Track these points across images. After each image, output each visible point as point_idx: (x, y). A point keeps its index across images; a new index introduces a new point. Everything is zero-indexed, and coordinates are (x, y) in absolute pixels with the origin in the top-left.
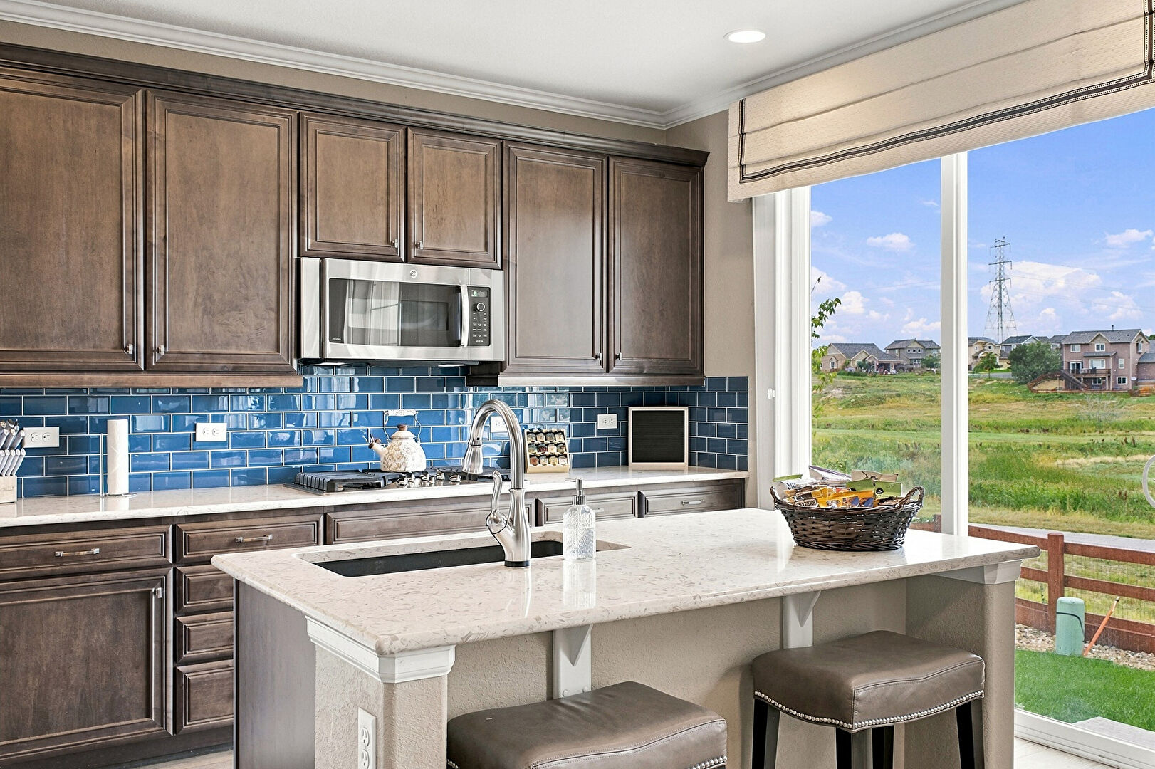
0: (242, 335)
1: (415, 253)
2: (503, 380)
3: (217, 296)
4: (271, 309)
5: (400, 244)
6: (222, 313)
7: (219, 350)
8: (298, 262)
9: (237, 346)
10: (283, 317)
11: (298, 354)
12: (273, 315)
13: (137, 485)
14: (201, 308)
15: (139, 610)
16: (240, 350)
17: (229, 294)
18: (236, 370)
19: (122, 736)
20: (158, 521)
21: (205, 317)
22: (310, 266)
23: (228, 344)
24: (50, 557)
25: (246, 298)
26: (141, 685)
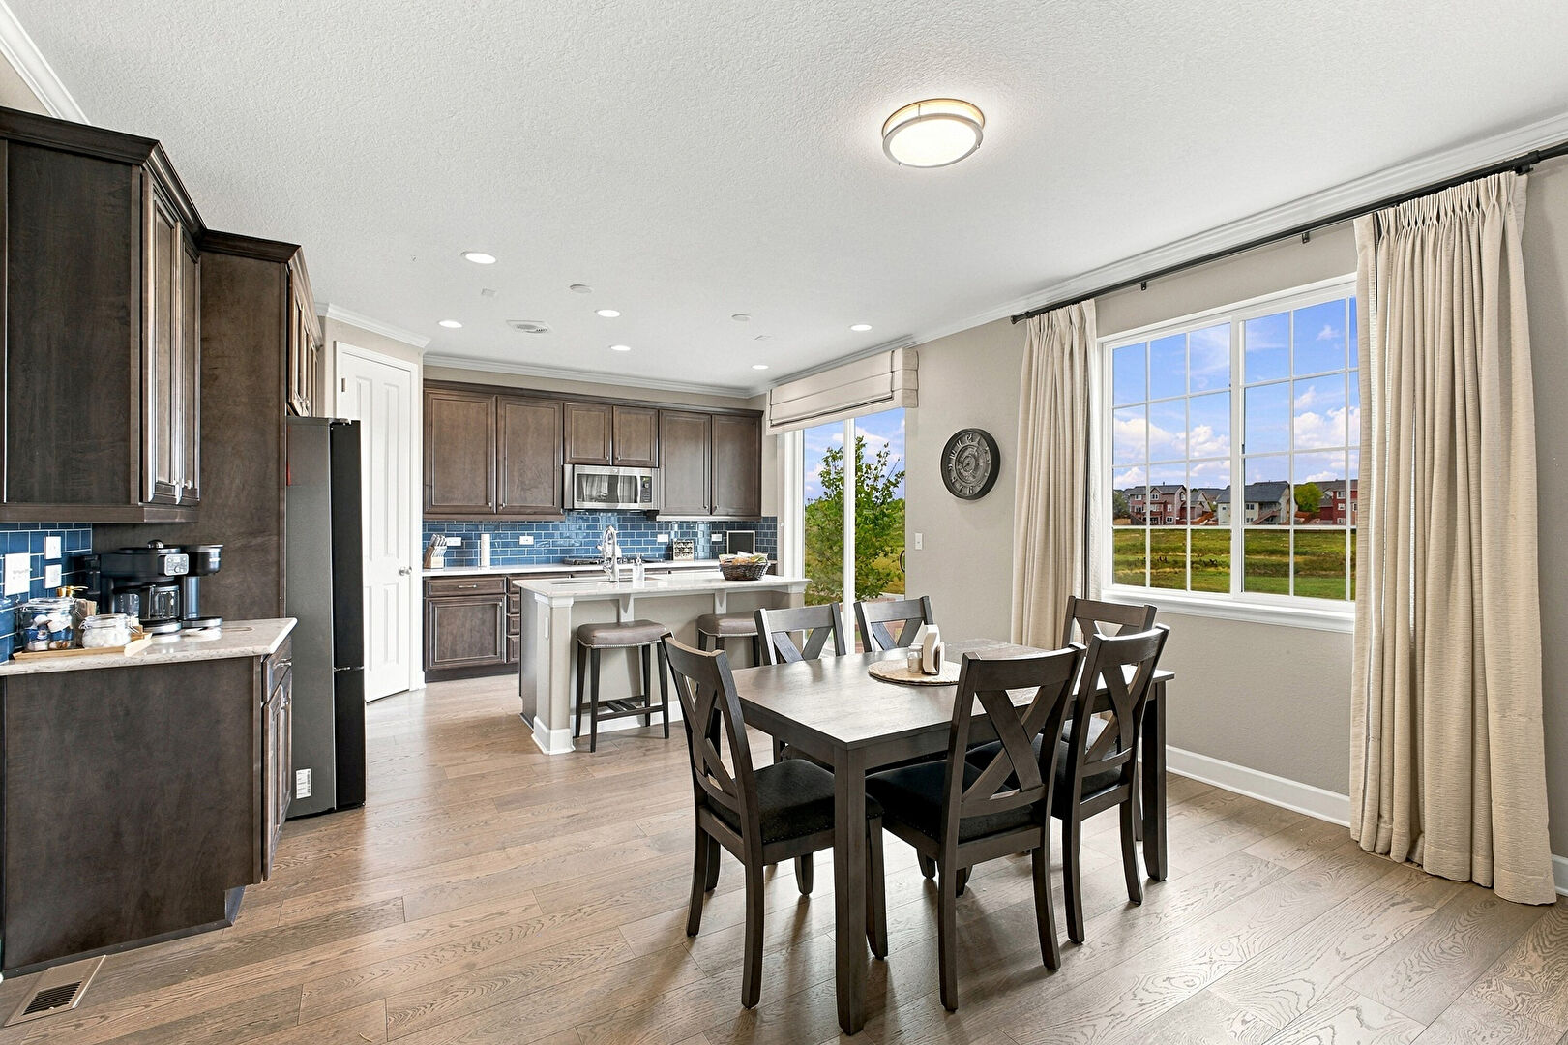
0: (538, 498)
1: (616, 462)
2: (658, 518)
3: (527, 482)
5: (610, 458)
6: (529, 489)
8: (563, 467)
9: (536, 502)
11: (563, 507)
13: (493, 562)
15: (492, 612)
16: (537, 504)
17: (533, 481)
18: (535, 513)
19: (484, 663)
20: (500, 575)
21: (522, 490)
22: (568, 468)
23: (532, 502)
24: (457, 589)
25: (540, 482)
26: (492, 643)
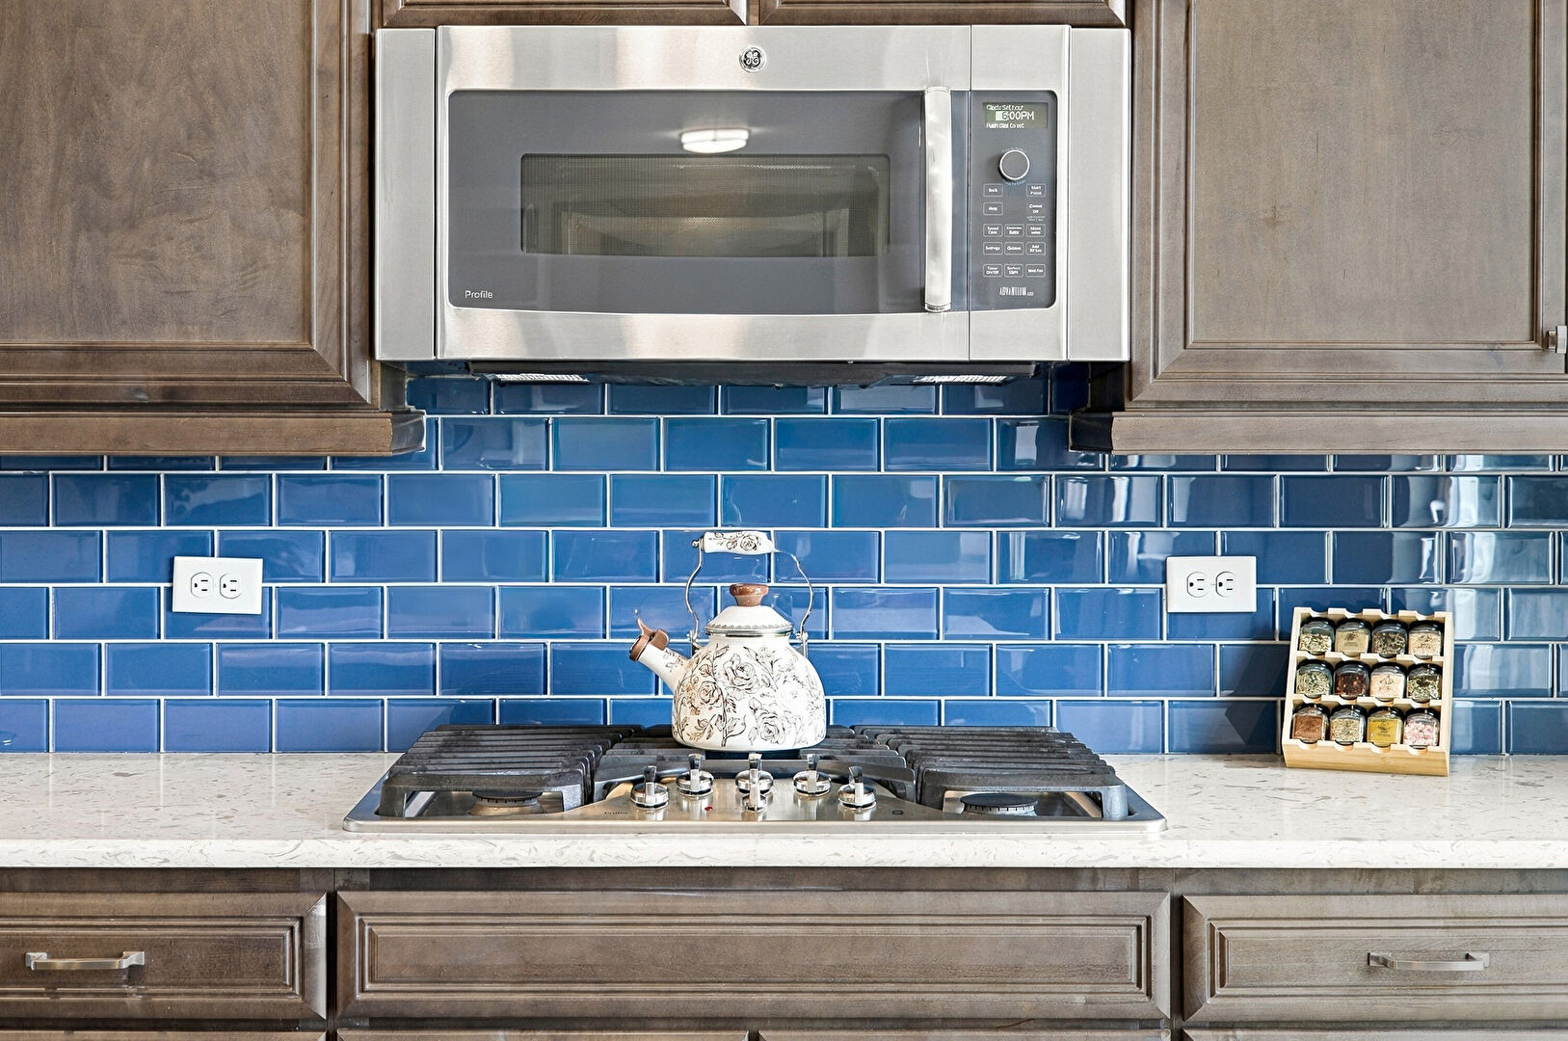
0: (193, 287)
2: (1136, 431)
4: (287, 204)
6: (131, 222)
7: (123, 338)
9: (181, 323)
10: (324, 227)
11: (367, 346)
12: (292, 219)
14: (69, 213)
16: (186, 334)
17: (155, 162)
18: (173, 401)
21: (83, 237)
22: (401, 56)
23: (151, 317)
25: (207, 173)
